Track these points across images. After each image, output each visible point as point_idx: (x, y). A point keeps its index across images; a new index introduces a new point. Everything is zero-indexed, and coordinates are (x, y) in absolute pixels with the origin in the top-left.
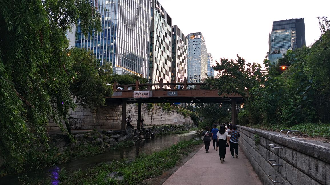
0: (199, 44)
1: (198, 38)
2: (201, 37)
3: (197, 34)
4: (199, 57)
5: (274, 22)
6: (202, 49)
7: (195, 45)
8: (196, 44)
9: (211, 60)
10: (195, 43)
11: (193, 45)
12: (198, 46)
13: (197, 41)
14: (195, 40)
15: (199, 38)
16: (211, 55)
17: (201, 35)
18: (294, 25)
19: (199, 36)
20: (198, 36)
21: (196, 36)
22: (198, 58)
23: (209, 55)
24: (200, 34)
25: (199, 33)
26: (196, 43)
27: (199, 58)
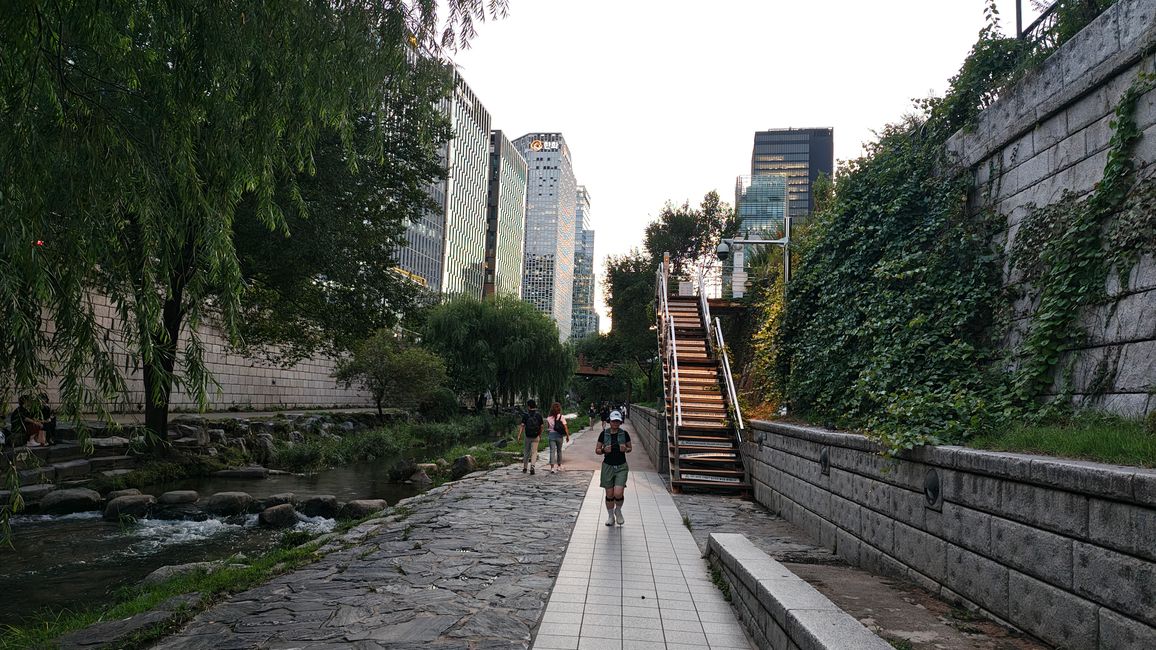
0: (556, 168)
1: (553, 150)
2: (560, 146)
3: (549, 137)
4: (554, 207)
5: (758, 134)
6: (561, 183)
7: (541, 168)
8: (545, 168)
9: (584, 208)
10: (542, 164)
11: (538, 168)
12: (552, 173)
13: (549, 159)
14: (544, 155)
15: (557, 150)
16: (585, 192)
17: (561, 142)
18: (806, 148)
19: (554, 145)
20: (554, 143)
21: (546, 143)
22: (549, 209)
23: (579, 192)
24: (558, 137)
25: (557, 134)
26: (545, 163)
27: (552, 209)
